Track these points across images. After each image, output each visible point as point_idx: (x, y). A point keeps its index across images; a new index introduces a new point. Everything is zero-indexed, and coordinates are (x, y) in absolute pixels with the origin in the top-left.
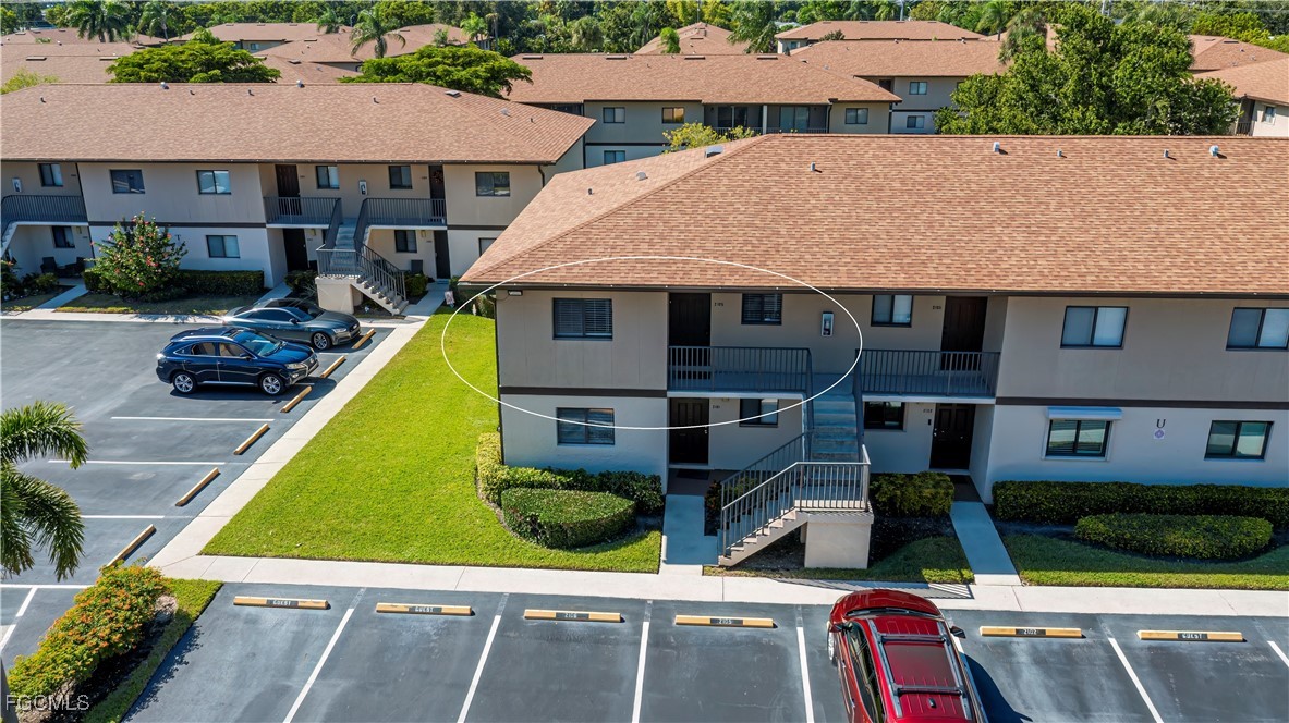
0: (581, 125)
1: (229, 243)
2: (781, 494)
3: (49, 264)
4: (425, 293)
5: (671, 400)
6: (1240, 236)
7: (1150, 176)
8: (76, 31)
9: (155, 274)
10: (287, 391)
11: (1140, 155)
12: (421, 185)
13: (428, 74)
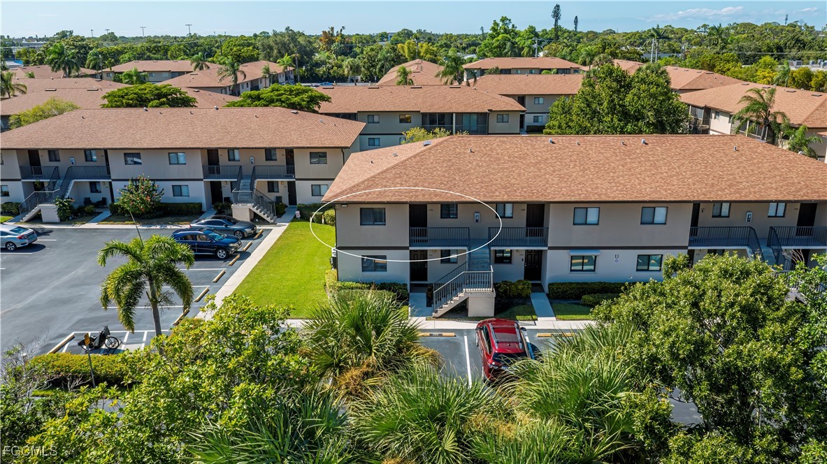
0: (359, 126)
1: (184, 189)
2: (457, 287)
3: (87, 201)
4: (284, 212)
5: (411, 251)
6: (647, 178)
7: (614, 153)
8: (50, 68)
9: (150, 205)
10: (229, 257)
11: (612, 144)
12: (281, 159)
13: (277, 100)
